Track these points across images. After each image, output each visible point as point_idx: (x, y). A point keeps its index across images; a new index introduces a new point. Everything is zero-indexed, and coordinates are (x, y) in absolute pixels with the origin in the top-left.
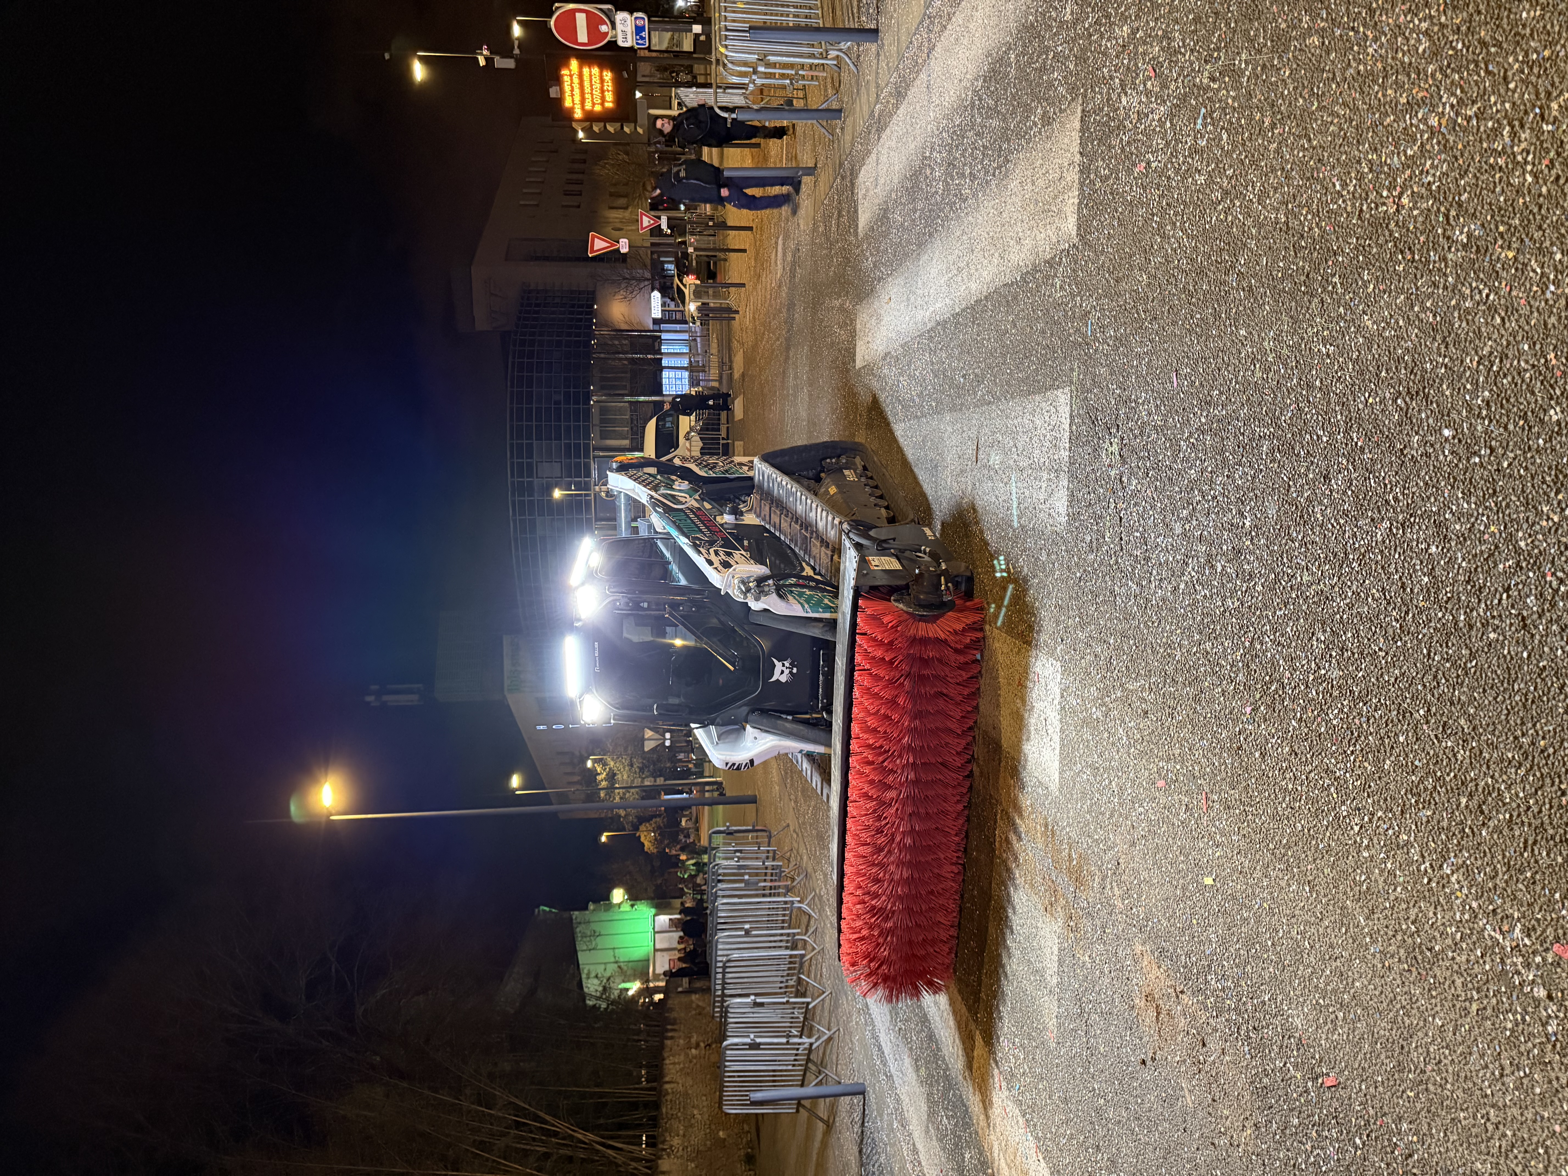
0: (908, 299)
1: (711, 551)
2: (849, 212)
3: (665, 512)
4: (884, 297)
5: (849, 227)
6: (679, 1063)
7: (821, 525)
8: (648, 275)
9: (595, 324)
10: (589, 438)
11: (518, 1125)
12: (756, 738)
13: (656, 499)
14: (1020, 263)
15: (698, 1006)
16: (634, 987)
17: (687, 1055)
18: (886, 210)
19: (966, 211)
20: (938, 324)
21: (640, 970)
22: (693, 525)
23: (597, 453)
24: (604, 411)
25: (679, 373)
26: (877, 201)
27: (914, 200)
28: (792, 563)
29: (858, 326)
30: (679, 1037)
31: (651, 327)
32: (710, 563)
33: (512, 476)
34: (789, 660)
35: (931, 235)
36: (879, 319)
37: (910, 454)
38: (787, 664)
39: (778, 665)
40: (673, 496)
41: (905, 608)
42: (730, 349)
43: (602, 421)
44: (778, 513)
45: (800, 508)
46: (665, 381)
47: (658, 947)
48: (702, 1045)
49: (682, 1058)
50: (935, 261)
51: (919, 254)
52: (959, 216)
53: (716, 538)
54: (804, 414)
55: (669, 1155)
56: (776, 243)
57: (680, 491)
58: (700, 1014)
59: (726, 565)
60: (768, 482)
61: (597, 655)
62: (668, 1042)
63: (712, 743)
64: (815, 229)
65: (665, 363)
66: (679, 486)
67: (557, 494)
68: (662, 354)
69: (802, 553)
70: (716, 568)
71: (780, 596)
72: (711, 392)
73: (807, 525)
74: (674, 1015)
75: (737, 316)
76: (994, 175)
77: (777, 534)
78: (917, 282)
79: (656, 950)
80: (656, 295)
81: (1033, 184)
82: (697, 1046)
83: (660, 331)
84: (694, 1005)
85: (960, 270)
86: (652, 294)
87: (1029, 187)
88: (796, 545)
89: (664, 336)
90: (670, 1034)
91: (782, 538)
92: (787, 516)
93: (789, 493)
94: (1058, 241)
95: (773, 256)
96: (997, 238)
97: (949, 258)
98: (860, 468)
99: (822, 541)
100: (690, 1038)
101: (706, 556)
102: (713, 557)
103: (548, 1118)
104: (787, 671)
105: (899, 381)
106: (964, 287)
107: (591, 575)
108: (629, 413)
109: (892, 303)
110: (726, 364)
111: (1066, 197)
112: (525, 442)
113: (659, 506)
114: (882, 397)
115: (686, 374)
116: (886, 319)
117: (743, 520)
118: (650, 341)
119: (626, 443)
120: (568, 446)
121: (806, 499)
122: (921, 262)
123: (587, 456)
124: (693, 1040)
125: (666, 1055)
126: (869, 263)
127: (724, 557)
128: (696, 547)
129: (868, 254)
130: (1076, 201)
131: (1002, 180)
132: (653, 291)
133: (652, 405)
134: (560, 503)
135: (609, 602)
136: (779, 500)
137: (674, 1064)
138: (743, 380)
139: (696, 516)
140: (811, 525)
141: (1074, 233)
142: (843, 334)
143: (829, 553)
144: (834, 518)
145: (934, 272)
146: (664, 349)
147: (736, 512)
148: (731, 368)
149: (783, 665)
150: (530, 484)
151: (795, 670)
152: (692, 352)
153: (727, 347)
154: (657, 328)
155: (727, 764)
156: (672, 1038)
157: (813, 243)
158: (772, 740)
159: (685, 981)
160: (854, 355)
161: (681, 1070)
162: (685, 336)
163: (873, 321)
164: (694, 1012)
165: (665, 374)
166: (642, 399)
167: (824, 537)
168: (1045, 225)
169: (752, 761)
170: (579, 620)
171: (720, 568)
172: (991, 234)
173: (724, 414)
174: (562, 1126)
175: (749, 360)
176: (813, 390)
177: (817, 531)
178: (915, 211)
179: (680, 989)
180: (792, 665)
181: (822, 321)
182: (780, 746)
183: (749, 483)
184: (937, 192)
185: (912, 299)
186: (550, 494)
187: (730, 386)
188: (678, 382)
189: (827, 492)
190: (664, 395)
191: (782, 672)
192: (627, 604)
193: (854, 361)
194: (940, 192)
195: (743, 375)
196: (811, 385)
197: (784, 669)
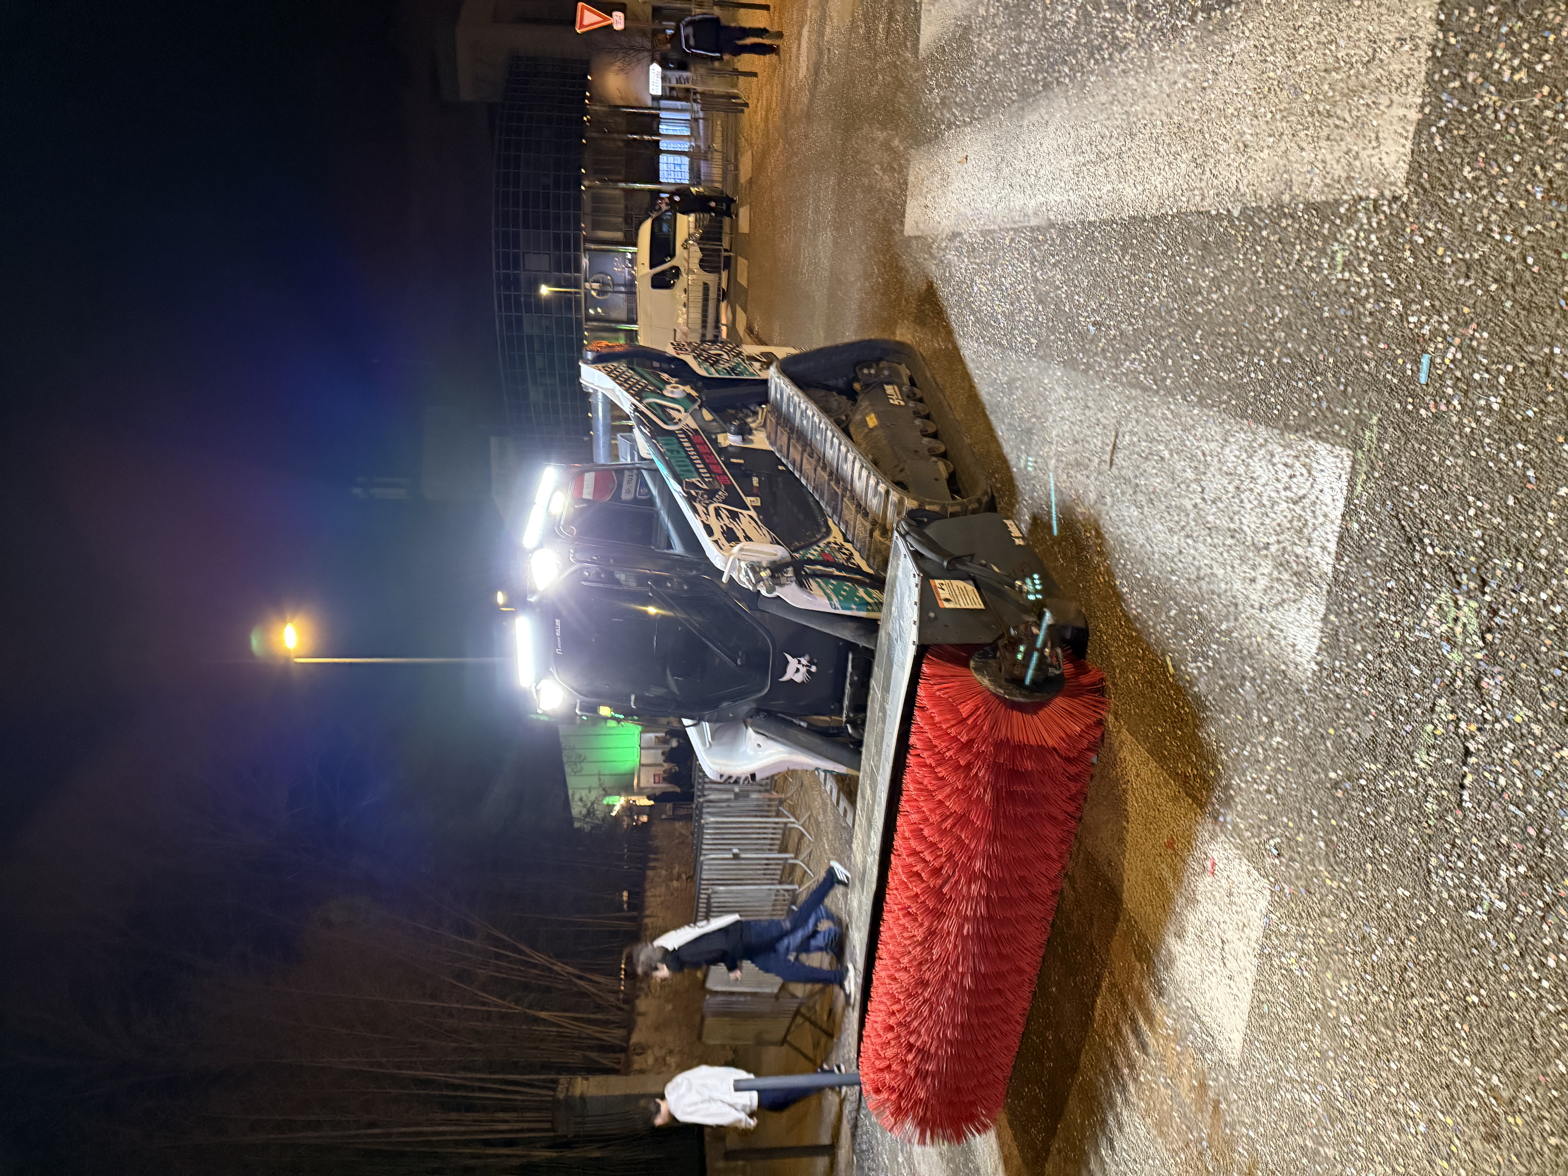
0: (998, 170)
1: (711, 508)
2: (905, 18)
3: (653, 437)
4: (956, 153)
5: (905, 38)
6: (660, 896)
7: (859, 485)
8: (648, 45)
9: (589, 99)
10: (580, 229)
11: (498, 956)
12: (759, 746)
13: (642, 413)
14: (1243, 189)
15: (681, 834)
16: (618, 802)
17: (668, 887)
18: (967, 29)
19: (1122, 66)
20: (1052, 225)
21: (625, 785)
22: (688, 462)
23: (589, 246)
24: (597, 199)
25: (678, 159)
26: (953, 12)
27: (1019, 26)
28: (815, 519)
29: (911, 178)
30: (662, 868)
31: (649, 103)
32: (709, 531)
33: (498, 268)
34: (807, 657)
35: (1047, 86)
36: (946, 179)
37: (984, 391)
38: (804, 661)
39: (793, 662)
40: (663, 407)
41: (992, 688)
42: (736, 145)
43: (596, 210)
44: (800, 449)
45: (830, 453)
46: (663, 167)
47: (643, 762)
48: (684, 876)
49: (663, 889)
50: (1052, 128)
51: (1022, 109)
52: (1108, 73)
53: (717, 487)
54: (825, 262)
55: (647, 996)
56: (800, 34)
57: (673, 400)
58: (682, 843)
59: (731, 536)
60: (788, 405)
61: (558, 634)
62: (650, 873)
63: (704, 744)
64: (853, 27)
65: (663, 145)
66: (672, 392)
67: (545, 290)
68: (659, 135)
69: (829, 511)
70: (716, 542)
71: (801, 585)
72: (713, 194)
73: (836, 476)
74: (656, 843)
75: (746, 109)
76: (1192, 20)
77: (797, 475)
78: (1016, 150)
79: (641, 765)
80: (655, 69)
81: (1292, 54)
82: (679, 878)
83: (659, 109)
84: (677, 834)
85: (1101, 157)
86: (651, 67)
87: (1281, 58)
88: (822, 496)
89: (663, 114)
90: (652, 864)
91: (804, 482)
92: (811, 455)
93: (816, 428)
94: (1349, 178)
95: (794, 50)
96: (1191, 129)
97: (1083, 132)
98: (906, 380)
99: (859, 505)
100: (672, 868)
101: (704, 518)
102: (713, 521)
103: (527, 950)
104: (803, 670)
105: (972, 280)
106: (1109, 187)
107: (553, 532)
108: (623, 201)
109: (969, 165)
110: (731, 163)
111: (1384, 101)
112: (511, 229)
113: (644, 425)
114: (944, 291)
115: (686, 160)
116: (957, 184)
117: (751, 441)
118: (648, 119)
119: (619, 235)
120: (557, 238)
121: (840, 444)
122: (1025, 123)
123: (577, 248)
124: (676, 871)
125: (647, 886)
126: (935, 97)
127: (727, 521)
128: (690, 499)
129: (933, 83)
130: (1414, 115)
131: (1213, 32)
132: (652, 62)
133: (648, 195)
134: (548, 301)
135: (575, 572)
136: (802, 433)
137: (655, 896)
138: (751, 188)
139: (693, 445)
140: (844, 480)
141: (1400, 174)
142: (887, 182)
143: (868, 526)
144: (877, 484)
145: (1049, 144)
146: (663, 128)
147: (744, 431)
148: (737, 168)
149: (799, 662)
150: (517, 278)
151: (814, 669)
152: (694, 135)
153: (732, 139)
154: (655, 104)
155: (721, 776)
156: (654, 868)
157: (849, 46)
158: (781, 752)
159: (669, 806)
160: (903, 216)
161: (662, 903)
162: (688, 116)
163: (936, 179)
164: (676, 841)
165: (663, 158)
166: (638, 186)
167: (863, 503)
168: (1315, 139)
169: (753, 776)
170: (534, 592)
171: (723, 541)
172: (1176, 119)
173: (727, 221)
174: (540, 958)
175: (759, 167)
176: (840, 237)
177: (852, 490)
178: (1020, 42)
179: (664, 817)
180: (811, 662)
181: (858, 152)
182: (790, 761)
183: (760, 389)
184: (1064, 23)
185: (1006, 171)
186: (537, 289)
187: (736, 191)
188: (678, 169)
189: (864, 423)
190: (660, 183)
191: (798, 670)
192: (598, 574)
193: (902, 223)
194: (1071, 24)
195: (750, 181)
196: (837, 229)
197: (800, 666)
